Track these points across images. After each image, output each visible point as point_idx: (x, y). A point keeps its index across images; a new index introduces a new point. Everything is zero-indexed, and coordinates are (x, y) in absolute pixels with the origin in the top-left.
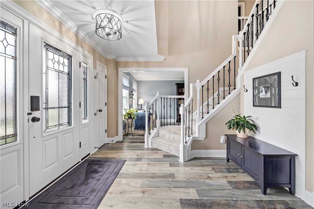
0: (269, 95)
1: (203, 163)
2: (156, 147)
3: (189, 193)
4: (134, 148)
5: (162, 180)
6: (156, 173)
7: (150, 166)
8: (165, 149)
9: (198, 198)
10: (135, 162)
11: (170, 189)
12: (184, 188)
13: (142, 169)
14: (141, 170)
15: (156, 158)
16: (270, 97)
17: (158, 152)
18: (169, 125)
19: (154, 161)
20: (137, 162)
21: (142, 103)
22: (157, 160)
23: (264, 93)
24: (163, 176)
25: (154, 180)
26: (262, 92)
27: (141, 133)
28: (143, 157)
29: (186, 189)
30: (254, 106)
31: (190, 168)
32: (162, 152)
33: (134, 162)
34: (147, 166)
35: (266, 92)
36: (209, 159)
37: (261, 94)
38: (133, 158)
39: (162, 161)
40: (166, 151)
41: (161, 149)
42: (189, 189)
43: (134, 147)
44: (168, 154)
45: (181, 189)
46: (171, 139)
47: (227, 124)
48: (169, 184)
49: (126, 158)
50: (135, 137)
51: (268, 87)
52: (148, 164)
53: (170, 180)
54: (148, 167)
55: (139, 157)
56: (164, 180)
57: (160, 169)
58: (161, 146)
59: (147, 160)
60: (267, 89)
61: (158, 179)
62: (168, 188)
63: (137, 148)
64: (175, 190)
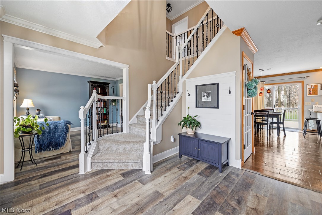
0: (210, 99)
1: (167, 166)
2: (99, 169)
3: (190, 202)
4: (63, 183)
5: (154, 206)
6: (139, 202)
7: (119, 197)
8: (118, 166)
9: (201, 202)
10: (91, 204)
11: (173, 210)
12: (182, 200)
13: (115, 208)
14: (114, 211)
15: (117, 183)
16: (210, 100)
17: (108, 173)
18: (105, 134)
19: (117, 188)
20: (95, 203)
21: (29, 107)
22: (120, 185)
23: (205, 97)
24: (150, 201)
25: (147, 213)
26: (204, 96)
27: (48, 156)
28: (95, 191)
29: (184, 199)
30: (197, 107)
31: (163, 177)
32: (114, 171)
33: (89, 205)
34: (115, 199)
35: (208, 97)
36: (166, 161)
37: (203, 98)
38: (78, 199)
39: (128, 183)
40: (118, 168)
41: (110, 169)
42: (186, 198)
43: (59, 181)
44: (125, 171)
45: (180, 202)
46: (121, 151)
47: (180, 124)
48: (165, 205)
49: (64, 206)
50: (40, 165)
51: (209, 94)
52: (116, 196)
53: (162, 200)
54: (119, 199)
55: (87, 193)
56: (156, 204)
57: (137, 194)
58: (109, 165)
59: (106, 190)
60: (208, 95)
61: (149, 207)
62: (170, 210)
63: (69, 181)
64: (178, 208)
